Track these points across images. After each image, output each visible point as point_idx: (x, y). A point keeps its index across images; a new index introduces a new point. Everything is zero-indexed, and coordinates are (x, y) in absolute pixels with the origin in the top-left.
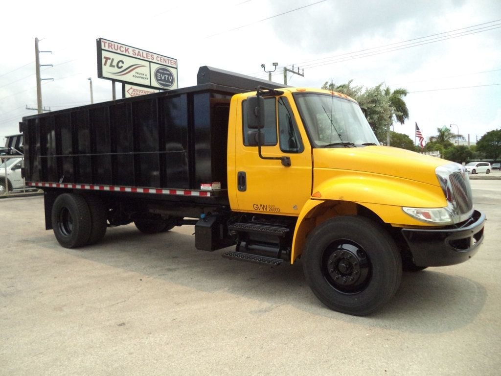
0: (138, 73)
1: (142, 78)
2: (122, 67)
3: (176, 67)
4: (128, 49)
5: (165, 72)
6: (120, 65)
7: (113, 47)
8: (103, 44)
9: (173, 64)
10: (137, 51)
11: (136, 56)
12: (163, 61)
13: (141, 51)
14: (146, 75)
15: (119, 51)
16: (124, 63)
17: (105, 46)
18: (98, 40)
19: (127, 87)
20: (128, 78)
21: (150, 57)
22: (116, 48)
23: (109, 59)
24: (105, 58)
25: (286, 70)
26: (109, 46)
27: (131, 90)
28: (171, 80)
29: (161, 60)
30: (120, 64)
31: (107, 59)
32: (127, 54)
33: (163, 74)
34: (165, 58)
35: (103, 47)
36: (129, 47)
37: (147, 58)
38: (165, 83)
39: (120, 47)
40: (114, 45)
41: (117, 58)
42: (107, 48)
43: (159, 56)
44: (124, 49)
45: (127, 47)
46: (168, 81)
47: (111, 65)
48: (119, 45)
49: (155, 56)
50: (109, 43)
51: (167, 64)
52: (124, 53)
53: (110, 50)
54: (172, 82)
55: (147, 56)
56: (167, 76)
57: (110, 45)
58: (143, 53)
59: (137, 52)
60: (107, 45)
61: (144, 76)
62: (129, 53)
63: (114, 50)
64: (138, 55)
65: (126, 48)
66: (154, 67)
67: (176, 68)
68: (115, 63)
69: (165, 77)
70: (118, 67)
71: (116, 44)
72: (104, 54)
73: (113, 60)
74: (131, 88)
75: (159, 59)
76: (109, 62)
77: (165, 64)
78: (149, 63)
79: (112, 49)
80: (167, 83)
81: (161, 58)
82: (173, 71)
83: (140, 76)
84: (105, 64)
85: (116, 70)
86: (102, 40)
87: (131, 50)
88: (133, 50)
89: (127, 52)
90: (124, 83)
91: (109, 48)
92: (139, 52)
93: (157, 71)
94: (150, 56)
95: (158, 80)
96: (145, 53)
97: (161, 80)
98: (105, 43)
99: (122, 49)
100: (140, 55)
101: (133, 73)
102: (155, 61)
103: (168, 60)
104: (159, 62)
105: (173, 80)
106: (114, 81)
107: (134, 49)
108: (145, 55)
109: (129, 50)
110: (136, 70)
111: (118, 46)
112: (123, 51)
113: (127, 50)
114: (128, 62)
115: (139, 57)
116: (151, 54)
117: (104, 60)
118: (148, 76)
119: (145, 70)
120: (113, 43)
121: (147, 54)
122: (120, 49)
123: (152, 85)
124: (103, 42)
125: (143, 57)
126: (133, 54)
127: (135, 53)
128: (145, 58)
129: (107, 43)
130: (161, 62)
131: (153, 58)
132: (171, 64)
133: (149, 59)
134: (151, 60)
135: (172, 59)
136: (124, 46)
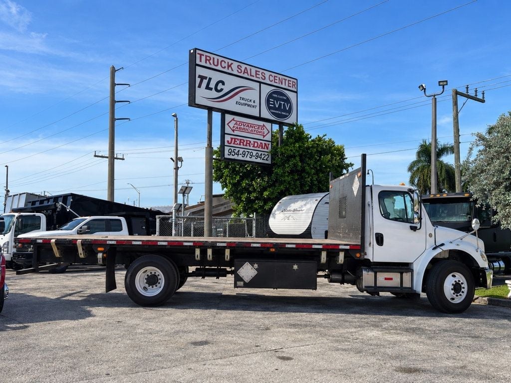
0: (243, 99)
1: (249, 105)
2: (222, 90)
3: (296, 90)
4: (232, 64)
5: (281, 97)
6: (219, 88)
7: (211, 61)
8: (198, 56)
9: (291, 85)
10: (244, 66)
11: (241, 75)
12: (277, 81)
13: (248, 67)
14: (254, 102)
15: (219, 68)
16: (225, 84)
17: (201, 61)
18: (192, 51)
19: (228, 117)
20: (229, 105)
21: (260, 76)
22: (216, 64)
23: (206, 78)
24: (200, 76)
25: (457, 93)
26: (206, 60)
27: (234, 122)
28: (287, 109)
29: (275, 79)
30: (220, 86)
31: (202, 78)
32: (230, 71)
33: (277, 99)
34: (281, 77)
35: (198, 62)
36: (232, 62)
37: (256, 77)
38: (280, 113)
39: (222, 61)
40: (214, 58)
41: (216, 77)
42: (203, 63)
43: (273, 74)
44: (226, 66)
45: (230, 62)
46: (285, 110)
47: (208, 88)
48: (220, 59)
49: (267, 74)
50: (206, 56)
51: (283, 86)
52: (225, 70)
53: (208, 65)
54: (290, 111)
55: (256, 74)
56: (282, 103)
57: (208, 58)
58: (251, 69)
59: (243, 69)
60: (203, 58)
61: (252, 103)
62: (232, 70)
63: (212, 66)
64: (244, 74)
65: (228, 63)
66: (266, 90)
67: (296, 92)
68: (212, 85)
69: (280, 104)
70: (216, 90)
71: (216, 58)
72: (200, 71)
73: (210, 79)
74: (233, 119)
75: (272, 78)
76: (205, 82)
77: (280, 85)
78: (259, 84)
79: (210, 64)
80: (283, 113)
81: (275, 77)
82: (292, 96)
83: (246, 102)
84: (200, 86)
85: (214, 94)
86: (197, 50)
87: (235, 65)
88: (238, 66)
89: (230, 68)
90: (224, 112)
91: (206, 63)
92: (246, 68)
93: (270, 96)
94: (260, 74)
95: (269, 108)
96: (254, 70)
97: (275, 108)
98: (201, 55)
99: (223, 64)
100: (247, 73)
101: (237, 98)
102: (267, 81)
103: (285, 80)
104: (273, 83)
105: (290, 108)
106: (210, 110)
108: (253, 73)
109: (232, 66)
110: (241, 95)
111: (218, 60)
112: (225, 67)
113: (229, 66)
114: (231, 82)
115: (246, 75)
116: (261, 71)
117: (198, 80)
118: (257, 103)
119: (252, 95)
120: (212, 56)
121: (256, 71)
122: (223, 68)
123: (261, 116)
124: (198, 54)
125: (251, 75)
126: (238, 71)
127: (241, 70)
128: (254, 76)
129: (203, 55)
130: (275, 82)
131: (264, 77)
132: (289, 86)
133: (259, 78)
134: (261, 80)
135: (289, 79)
136: (227, 61)
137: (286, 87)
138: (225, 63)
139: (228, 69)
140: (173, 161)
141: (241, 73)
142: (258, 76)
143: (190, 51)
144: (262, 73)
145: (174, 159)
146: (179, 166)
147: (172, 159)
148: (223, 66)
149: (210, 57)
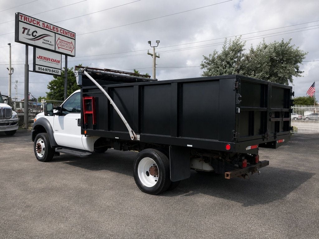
1: (49, 44)
3: (74, 38)
4: (39, 22)
6: (34, 35)
7: (28, 20)
8: (20, 17)
9: (72, 36)
11: (45, 28)
12: (65, 33)
15: (32, 23)
16: (38, 33)
17: (21, 19)
18: (17, 14)
19: (38, 50)
20: (39, 43)
21: (55, 30)
22: (30, 21)
26: (24, 19)
29: (63, 32)
34: (67, 31)
35: (20, 19)
37: (53, 30)
39: (33, 20)
40: (29, 18)
41: (32, 29)
42: (23, 20)
43: (62, 30)
44: (36, 22)
45: (38, 21)
48: (33, 19)
51: (68, 36)
52: (36, 25)
53: (25, 21)
55: (53, 29)
57: (26, 18)
58: (50, 26)
59: (46, 25)
60: (23, 18)
61: (51, 43)
62: (39, 25)
63: (28, 22)
64: (46, 28)
65: (37, 21)
66: (58, 37)
67: (75, 39)
71: (30, 18)
72: (21, 25)
77: (66, 35)
78: (54, 34)
79: (27, 21)
81: (63, 31)
82: (72, 41)
83: (48, 42)
85: (31, 37)
86: (20, 14)
87: (41, 23)
88: (43, 24)
89: (38, 24)
90: (35, 47)
91: (24, 20)
92: (47, 25)
94: (55, 28)
98: (22, 16)
99: (34, 22)
100: (48, 28)
101: (42, 40)
102: (58, 33)
103: (69, 33)
104: (62, 34)
106: (27, 45)
107: (44, 22)
108: (52, 28)
110: (46, 38)
111: (31, 19)
112: (35, 24)
113: (38, 23)
114: (40, 32)
115: (47, 29)
118: (54, 44)
120: (28, 17)
121: (53, 27)
122: (34, 24)
123: (56, 50)
124: (20, 15)
125: (50, 29)
126: (43, 26)
127: (45, 26)
128: (52, 30)
129: (23, 16)
130: (63, 33)
131: (58, 30)
132: (71, 36)
133: (55, 31)
134: (56, 32)
135: (71, 33)
136: (36, 20)
137: (70, 37)
138: (35, 21)
139: (37, 25)
140: (8, 70)
141: (45, 27)
142: (54, 29)
143: (16, 13)
144: (56, 28)
145: (9, 69)
146: (12, 72)
147: (8, 68)
148: (34, 23)
149: (26, 17)
